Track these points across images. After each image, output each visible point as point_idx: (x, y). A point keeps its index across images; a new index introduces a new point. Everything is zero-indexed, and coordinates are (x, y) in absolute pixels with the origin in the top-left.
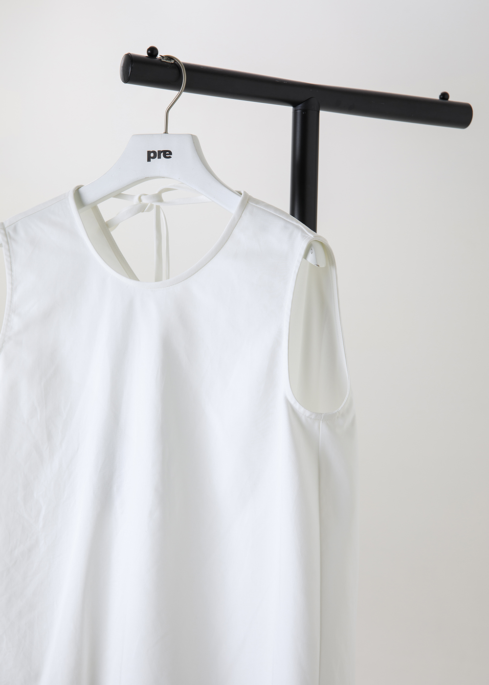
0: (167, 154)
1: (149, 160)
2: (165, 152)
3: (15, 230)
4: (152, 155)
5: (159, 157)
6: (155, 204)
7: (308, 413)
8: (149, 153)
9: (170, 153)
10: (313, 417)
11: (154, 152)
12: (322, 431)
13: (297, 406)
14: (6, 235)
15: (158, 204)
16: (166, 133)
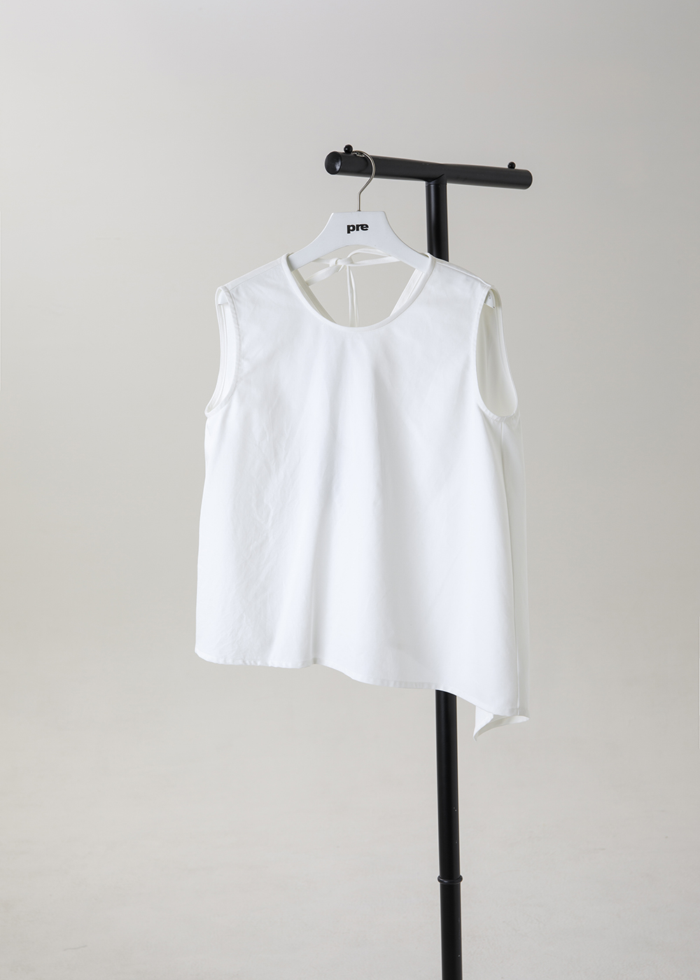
0: (364, 227)
1: (349, 232)
2: (362, 226)
3: (237, 292)
4: (351, 228)
5: (358, 230)
6: (348, 266)
7: (495, 417)
8: (349, 227)
9: (367, 226)
10: (498, 420)
11: (353, 226)
12: (503, 429)
13: (488, 413)
14: (231, 296)
15: (351, 265)
16: (359, 210)
